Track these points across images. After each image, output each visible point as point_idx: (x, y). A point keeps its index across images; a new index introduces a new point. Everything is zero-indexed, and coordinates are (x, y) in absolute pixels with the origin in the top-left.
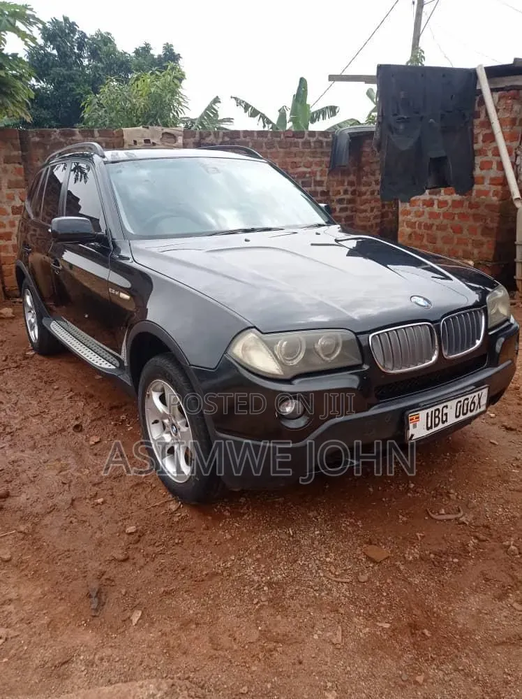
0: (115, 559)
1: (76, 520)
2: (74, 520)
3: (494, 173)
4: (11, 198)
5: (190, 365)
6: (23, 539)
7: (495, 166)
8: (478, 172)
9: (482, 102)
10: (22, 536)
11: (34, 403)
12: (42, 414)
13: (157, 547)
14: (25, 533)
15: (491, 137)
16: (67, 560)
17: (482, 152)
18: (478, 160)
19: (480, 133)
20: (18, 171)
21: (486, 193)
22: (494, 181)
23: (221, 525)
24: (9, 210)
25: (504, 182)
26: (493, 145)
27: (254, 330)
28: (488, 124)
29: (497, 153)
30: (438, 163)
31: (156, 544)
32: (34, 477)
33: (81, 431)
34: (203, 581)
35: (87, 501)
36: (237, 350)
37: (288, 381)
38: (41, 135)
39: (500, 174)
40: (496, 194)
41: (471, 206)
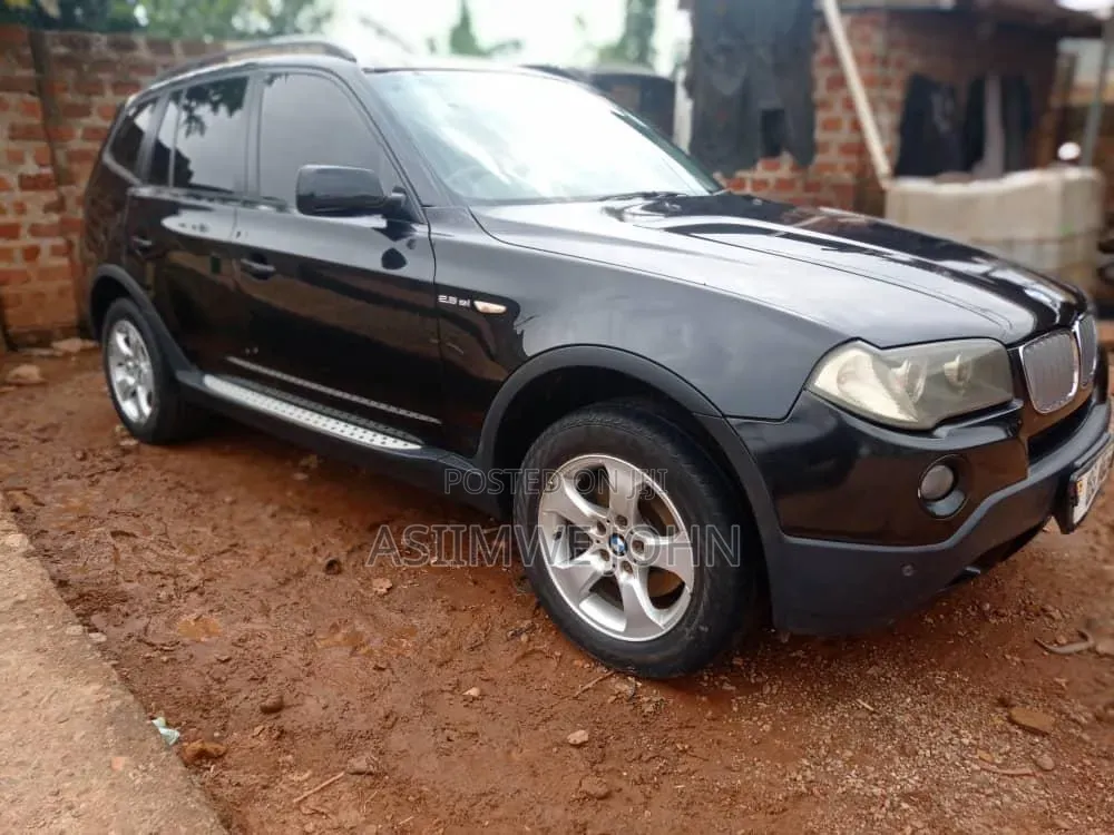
0: (589, 796)
1: (457, 734)
2: (454, 735)
3: (844, 135)
4: (17, 158)
5: (724, 416)
6: (372, 787)
7: (846, 125)
8: (820, 135)
9: (824, 27)
10: (368, 781)
11: (206, 531)
12: (235, 549)
13: (647, 762)
14: (370, 774)
15: (840, 81)
16: (498, 813)
17: (825, 105)
18: (821, 116)
19: (822, 75)
20: (29, 109)
21: (831, 167)
22: (846, 149)
23: (735, 709)
24: (14, 181)
25: (861, 149)
26: (842, 93)
27: (859, 342)
28: (834, 60)
29: (850, 105)
30: (772, 119)
31: (645, 758)
32: (308, 665)
33: (339, 572)
34: (784, 810)
35: (448, 696)
36: (827, 381)
37: (926, 433)
38: (69, 43)
39: (854, 138)
40: (848, 168)
41: (809, 187)
